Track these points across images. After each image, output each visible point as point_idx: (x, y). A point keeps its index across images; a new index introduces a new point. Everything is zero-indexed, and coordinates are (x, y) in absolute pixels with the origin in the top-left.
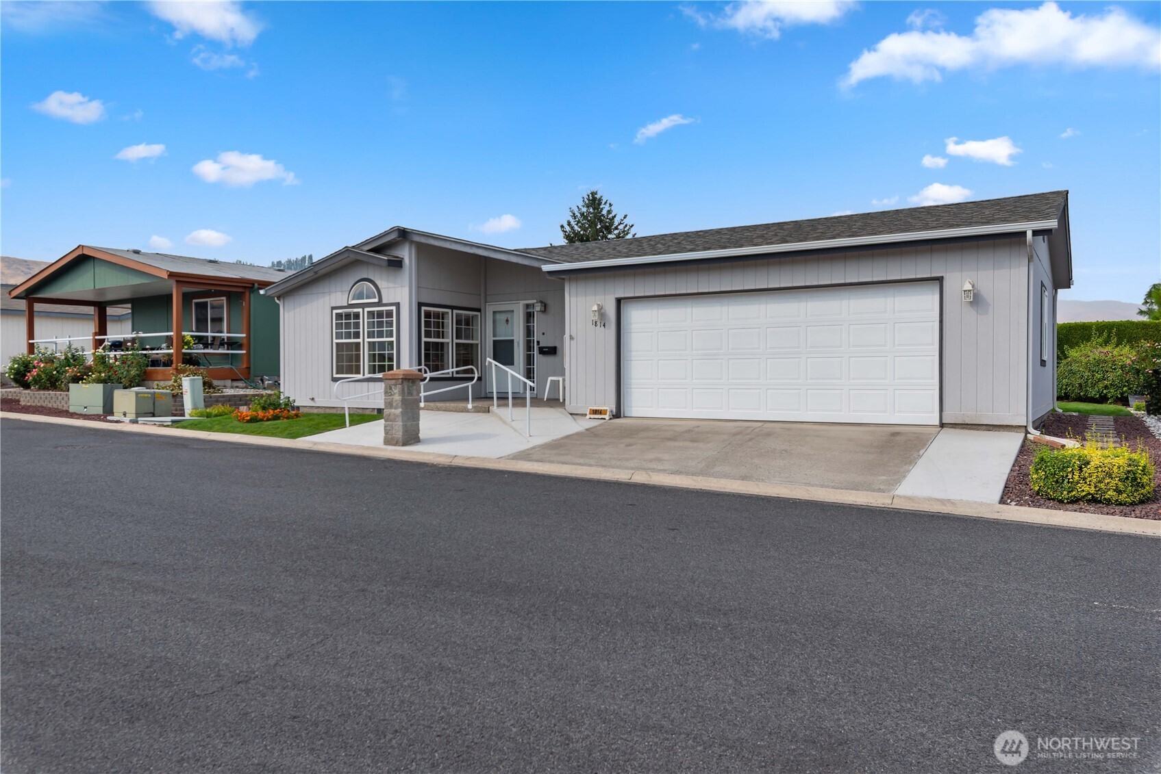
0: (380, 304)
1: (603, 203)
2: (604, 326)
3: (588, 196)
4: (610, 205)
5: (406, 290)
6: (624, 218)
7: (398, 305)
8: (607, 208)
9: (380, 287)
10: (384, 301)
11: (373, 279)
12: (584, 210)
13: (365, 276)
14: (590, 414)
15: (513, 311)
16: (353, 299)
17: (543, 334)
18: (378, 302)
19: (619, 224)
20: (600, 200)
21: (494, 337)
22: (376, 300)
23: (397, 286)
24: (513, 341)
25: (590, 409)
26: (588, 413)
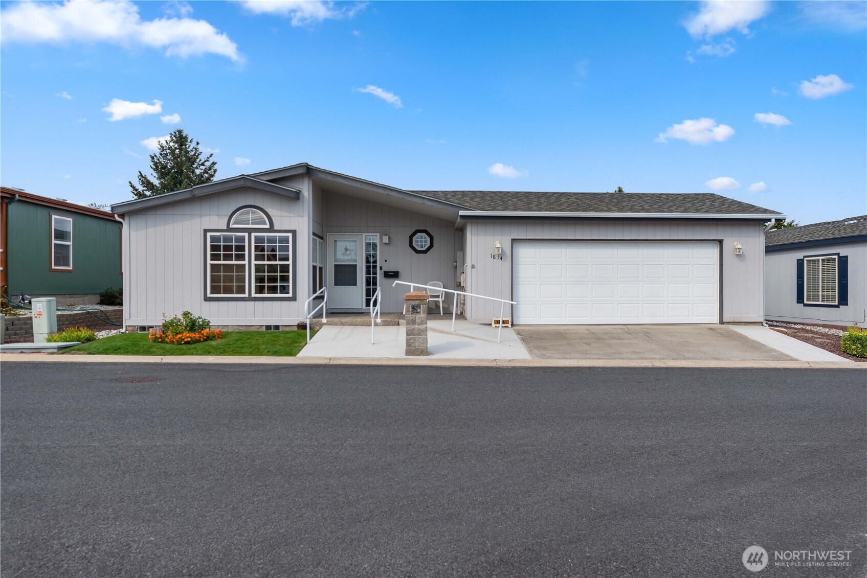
0: (271, 229)
1: (189, 141)
2: (501, 259)
3: (175, 133)
4: (198, 143)
5: (306, 219)
6: (211, 156)
7: (294, 232)
8: (193, 145)
9: (271, 214)
10: (276, 228)
11: (262, 207)
12: (172, 144)
13: (252, 204)
14: (495, 323)
15: (356, 241)
16: (234, 224)
17: (386, 261)
18: (270, 228)
19: (205, 161)
20: (186, 138)
21: (335, 262)
22: (268, 226)
23: (291, 215)
24: (355, 266)
25: (495, 320)
26: (493, 322)
